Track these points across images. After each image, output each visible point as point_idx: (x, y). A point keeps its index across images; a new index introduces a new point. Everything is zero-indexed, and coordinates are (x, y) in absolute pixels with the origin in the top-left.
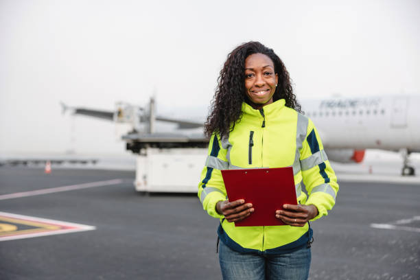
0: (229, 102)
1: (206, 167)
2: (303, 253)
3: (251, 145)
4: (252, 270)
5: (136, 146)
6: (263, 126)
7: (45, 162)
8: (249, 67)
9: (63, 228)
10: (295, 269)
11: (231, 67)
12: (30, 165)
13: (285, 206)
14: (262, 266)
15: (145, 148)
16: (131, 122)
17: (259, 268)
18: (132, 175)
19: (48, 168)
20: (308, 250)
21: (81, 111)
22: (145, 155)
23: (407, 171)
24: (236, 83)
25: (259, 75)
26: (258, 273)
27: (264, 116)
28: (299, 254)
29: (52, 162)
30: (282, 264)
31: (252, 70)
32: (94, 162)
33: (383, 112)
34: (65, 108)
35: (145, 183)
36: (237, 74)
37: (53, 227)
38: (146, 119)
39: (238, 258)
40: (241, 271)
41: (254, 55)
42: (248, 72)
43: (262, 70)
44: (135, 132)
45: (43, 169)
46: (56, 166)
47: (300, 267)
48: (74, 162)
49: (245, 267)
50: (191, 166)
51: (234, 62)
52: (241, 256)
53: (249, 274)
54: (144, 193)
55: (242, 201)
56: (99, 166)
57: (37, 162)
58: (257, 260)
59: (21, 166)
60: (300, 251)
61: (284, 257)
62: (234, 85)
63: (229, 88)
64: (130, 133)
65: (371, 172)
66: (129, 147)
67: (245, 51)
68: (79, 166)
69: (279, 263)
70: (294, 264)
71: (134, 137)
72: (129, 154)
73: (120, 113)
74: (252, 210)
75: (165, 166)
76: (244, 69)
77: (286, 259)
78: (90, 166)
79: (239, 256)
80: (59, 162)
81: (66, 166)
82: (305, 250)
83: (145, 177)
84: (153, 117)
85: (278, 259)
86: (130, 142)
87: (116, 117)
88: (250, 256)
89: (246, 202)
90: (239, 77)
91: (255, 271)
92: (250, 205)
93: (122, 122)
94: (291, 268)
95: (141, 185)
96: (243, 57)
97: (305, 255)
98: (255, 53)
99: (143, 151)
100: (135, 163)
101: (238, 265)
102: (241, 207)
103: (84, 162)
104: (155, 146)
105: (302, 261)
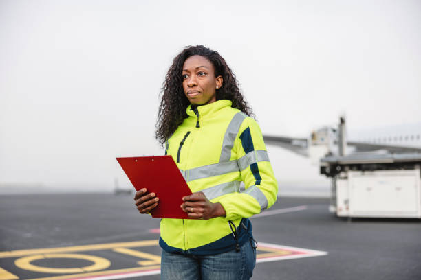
2: (229, 257)
3: (182, 144)
4: (179, 272)
5: (333, 169)
6: (198, 126)
8: (185, 69)
10: (218, 274)
16: (327, 144)
22: (346, 178)
25: (193, 76)
27: (198, 116)
28: (224, 257)
30: (207, 267)
31: (187, 71)
35: (347, 208)
42: (184, 73)
43: (196, 71)
44: (330, 154)
49: (172, 268)
50: (398, 189)
53: (176, 276)
54: (345, 219)
55: (144, 190)
58: (186, 261)
60: (226, 254)
61: (209, 259)
64: (327, 156)
66: (323, 171)
69: (205, 266)
71: (330, 159)
73: (313, 136)
75: (369, 189)
83: (346, 202)
85: (205, 261)
89: (149, 191)
91: (183, 273)
92: (153, 194)
93: (317, 144)
95: (342, 211)
99: (342, 175)
104: (355, 168)
105: (227, 265)
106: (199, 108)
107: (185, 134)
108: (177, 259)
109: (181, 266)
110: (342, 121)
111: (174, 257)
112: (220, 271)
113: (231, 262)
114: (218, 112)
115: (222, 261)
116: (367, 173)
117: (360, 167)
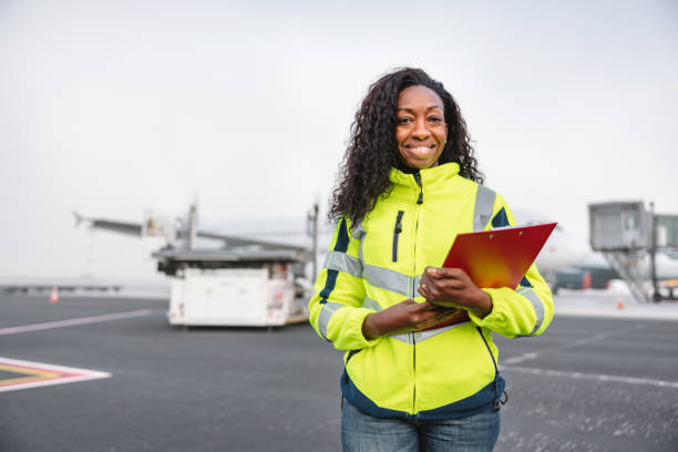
0: (371, 163)
1: (326, 270)
2: (483, 420)
3: (398, 230)
5: (170, 266)
6: (420, 202)
7: (50, 288)
8: (404, 107)
9: (65, 375)
10: (466, 450)
11: (374, 106)
12: (31, 293)
14: (412, 444)
15: (183, 269)
16: (165, 235)
17: (408, 447)
18: (165, 304)
19: (55, 296)
20: (493, 416)
21: (100, 224)
22: (183, 277)
24: (383, 131)
25: (421, 121)
27: (420, 185)
28: (477, 422)
29: (60, 289)
30: (446, 438)
31: (409, 111)
32: (117, 289)
34: (79, 219)
35: (182, 314)
36: (385, 116)
37: (51, 374)
38: (184, 234)
39: (369, 427)
40: (373, 449)
41: (413, 88)
42: (403, 114)
43: (426, 113)
44: (170, 247)
45: (47, 298)
46: (65, 294)
47: (476, 445)
48: (90, 288)
49: (381, 444)
50: (243, 291)
51: (379, 97)
52: (375, 424)
54: (180, 327)
56: (124, 294)
57: (40, 289)
58: (404, 430)
59: (19, 294)
60: (479, 416)
61: (450, 426)
62: (380, 134)
63: (371, 140)
64: (162, 249)
66: (161, 268)
67: (398, 80)
68: (96, 294)
69: (440, 436)
70: (467, 440)
71: (169, 254)
72: (162, 276)
73: (150, 224)
76: (396, 110)
77: (452, 430)
78: (111, 294)
79: (372, 424)
80: (71, 289)
81: (80, 293)
82: (487, 416)
83: (182, 306)
84: (194, 231)
85: (441, 428)
86: (162, 260)
87: (144, 230)
88: (391, 424)
90: (389, 121)
93: (153, 235)
94: (460, 445)
95: (176, 317)
96: (395, 90)
97: (487, 423)
98: (415, 84)
99: (179, 273)
100: (169, 290)
101: (368, 440)
103: (104, 289)
105: (481, 434)
106: (422, 172)
107: (396, 214)
108: (390, 428)
109: (395, 440)
111: (384, 425)
112: (471, 445)
113: (485, 429)
114: (449, 181)
115: (474, 429)
117: (202, 264)
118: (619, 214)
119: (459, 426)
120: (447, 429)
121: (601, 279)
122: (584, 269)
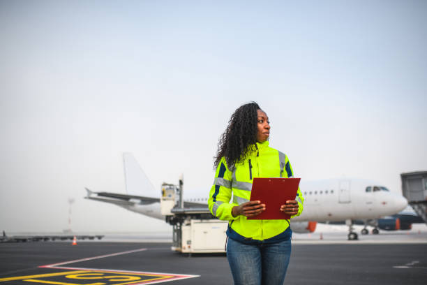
3: (251, 167)
6: (258, 156)
13: (288, 202)
16: (173, 200)
23: (352, 236)
26: (257, 261)
27: (257, 149)
29: (79, 238)
33: (332, 192)
35: (189, 247)
40: (245, 259)
46: (81, 241)
54: (187, 255)
55: (259, 202)
65: (321, 239)
73: (163, 193)
74: (264, 209)
77: (276, 248)
78: (96, 240)
83: (189, 242)
89: (262, 203)
92: (264, 205)
95: (186, 249)
99: (186, 222)
102: (258, 206)
103: (92, 238)
104: (195, 217)
107: (248, 161)
110: (181, 183)
116: (204, 221)
117: (199, 216)
118: (421, 179)
119: (279, 246)
120: (274, 248)
121: (405, 222)
122: (395, 216)
